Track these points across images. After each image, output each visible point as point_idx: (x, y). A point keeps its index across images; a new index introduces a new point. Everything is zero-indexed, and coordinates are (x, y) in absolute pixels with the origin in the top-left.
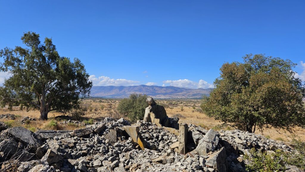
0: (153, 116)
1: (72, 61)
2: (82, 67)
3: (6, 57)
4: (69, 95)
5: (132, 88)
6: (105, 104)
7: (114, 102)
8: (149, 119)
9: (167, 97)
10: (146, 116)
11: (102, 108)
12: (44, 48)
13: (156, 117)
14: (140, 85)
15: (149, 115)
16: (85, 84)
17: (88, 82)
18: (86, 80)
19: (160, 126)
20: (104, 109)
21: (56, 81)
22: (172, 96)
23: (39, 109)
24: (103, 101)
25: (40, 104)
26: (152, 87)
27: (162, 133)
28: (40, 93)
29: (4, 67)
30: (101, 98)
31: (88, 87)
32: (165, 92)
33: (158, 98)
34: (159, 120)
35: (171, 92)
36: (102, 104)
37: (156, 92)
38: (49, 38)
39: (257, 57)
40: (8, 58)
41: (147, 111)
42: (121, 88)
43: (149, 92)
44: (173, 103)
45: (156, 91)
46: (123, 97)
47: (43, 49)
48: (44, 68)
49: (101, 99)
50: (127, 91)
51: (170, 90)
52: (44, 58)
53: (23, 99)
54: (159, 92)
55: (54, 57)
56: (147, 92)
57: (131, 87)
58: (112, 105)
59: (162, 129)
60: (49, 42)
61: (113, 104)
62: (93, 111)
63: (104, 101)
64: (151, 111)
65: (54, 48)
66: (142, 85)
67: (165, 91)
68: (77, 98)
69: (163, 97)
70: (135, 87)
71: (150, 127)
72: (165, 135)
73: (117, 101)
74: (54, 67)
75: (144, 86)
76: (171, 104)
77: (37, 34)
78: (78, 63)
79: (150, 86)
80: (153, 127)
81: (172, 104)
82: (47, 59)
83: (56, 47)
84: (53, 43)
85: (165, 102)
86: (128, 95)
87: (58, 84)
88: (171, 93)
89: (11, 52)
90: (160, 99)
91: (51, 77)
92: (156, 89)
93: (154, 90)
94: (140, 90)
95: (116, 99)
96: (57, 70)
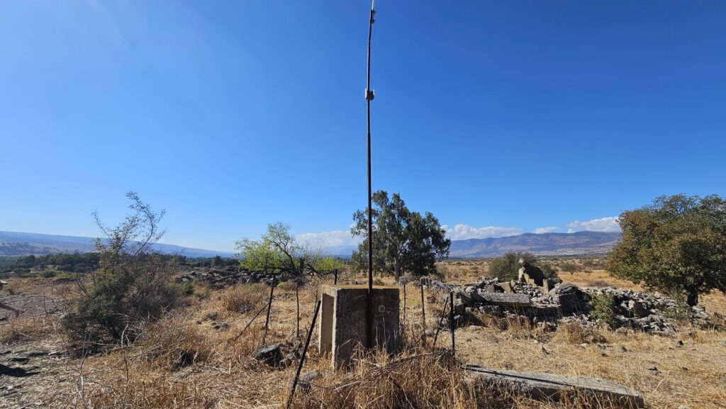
0: (527, 276)
1: (423, 216)
2: (436, 222)
3: (358, 220)
4: (423, 257)
5: (508, 239)
6: (467, 268)
7: (480, 264)
8: (523, 279)
9: (580, 252)
10: (520, 276)
11: (465, 274)
12: (393, 204)
13: (531, 277)
14: (522, 235)
15: (523, 276)
16: (442, 243)
17: (445, 239)
18: (441, 237)
19: (535, 286)
20: (468, 274)
21: (408, 241)
22: (591, 249)
23: (393, 275)
24: (462, 262)
25: (393, 269)
26: (547, 235)
27: (536, 292)
28: (393, 256)
29: (357, 230)
30: (459, 258)
31: (445, 247)
32: (574, 243)
33: (560, 254)
34: (533, 280)
35: (587, 242)
36: (462, 267)
37: (556, 244)
38: (396, 193)
39: (676, 199)
40: (360, 221)
41: (521, 272)
42: (489, 241)
43: (540, 245)
44: (595, 263)
45: (555, 241)
46: (495, 255)
47: (393, 206)
48: (395, 228)
49: (459, 261)
50: (499, 245)
51: (584, 240)
52: (393, 216)
53: (378, 264)
54: (561, 244)
55: (404, 214)
56: (536, 244)
57: (505, 238)
58: (477, 268)
59: (537, 288)
60: (397, 197)
61: (479, 267)
62: (453, 277)
63: (464, 263)
64: (524, 272)
65: (403, 204)
66: (525, 234)
67: (573, 240)
68: (433, 261)
69: (570, 252)
70: (512, 237)
71: (524, 286)
72: (539, 292)
73: (485, 263)
74: (404, 225)
75: (529, 235)
76: (589, 264)
77: (384, 191)
78: (430, 216)
79: (542, 235)
80: (528, 286)
81: (591, 264)
82: (397, 217)
83: (405, 202)
84: (401, 198)
85: (577, 261)
86: (502, 252)
87: (410, 245)
88: (587, 244)
89: (362, 215)
90: (565, 256)
91: (403, 238)
92: (555, 238)
93: (551, 240)
94: (524, 243)
95: (484, 260)
96: (409, 228)
